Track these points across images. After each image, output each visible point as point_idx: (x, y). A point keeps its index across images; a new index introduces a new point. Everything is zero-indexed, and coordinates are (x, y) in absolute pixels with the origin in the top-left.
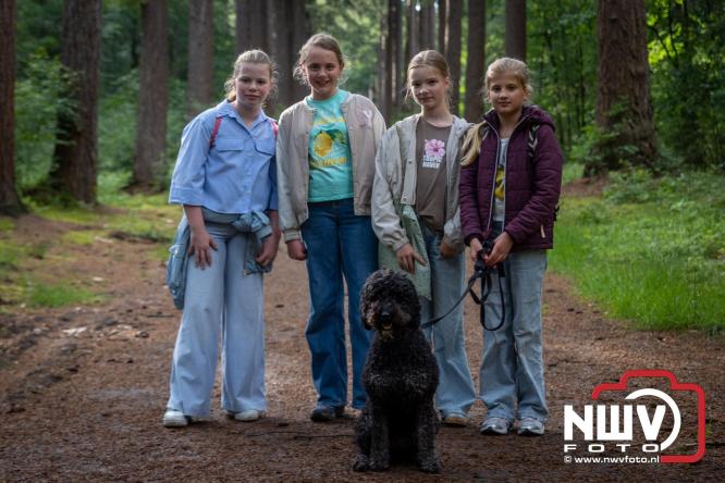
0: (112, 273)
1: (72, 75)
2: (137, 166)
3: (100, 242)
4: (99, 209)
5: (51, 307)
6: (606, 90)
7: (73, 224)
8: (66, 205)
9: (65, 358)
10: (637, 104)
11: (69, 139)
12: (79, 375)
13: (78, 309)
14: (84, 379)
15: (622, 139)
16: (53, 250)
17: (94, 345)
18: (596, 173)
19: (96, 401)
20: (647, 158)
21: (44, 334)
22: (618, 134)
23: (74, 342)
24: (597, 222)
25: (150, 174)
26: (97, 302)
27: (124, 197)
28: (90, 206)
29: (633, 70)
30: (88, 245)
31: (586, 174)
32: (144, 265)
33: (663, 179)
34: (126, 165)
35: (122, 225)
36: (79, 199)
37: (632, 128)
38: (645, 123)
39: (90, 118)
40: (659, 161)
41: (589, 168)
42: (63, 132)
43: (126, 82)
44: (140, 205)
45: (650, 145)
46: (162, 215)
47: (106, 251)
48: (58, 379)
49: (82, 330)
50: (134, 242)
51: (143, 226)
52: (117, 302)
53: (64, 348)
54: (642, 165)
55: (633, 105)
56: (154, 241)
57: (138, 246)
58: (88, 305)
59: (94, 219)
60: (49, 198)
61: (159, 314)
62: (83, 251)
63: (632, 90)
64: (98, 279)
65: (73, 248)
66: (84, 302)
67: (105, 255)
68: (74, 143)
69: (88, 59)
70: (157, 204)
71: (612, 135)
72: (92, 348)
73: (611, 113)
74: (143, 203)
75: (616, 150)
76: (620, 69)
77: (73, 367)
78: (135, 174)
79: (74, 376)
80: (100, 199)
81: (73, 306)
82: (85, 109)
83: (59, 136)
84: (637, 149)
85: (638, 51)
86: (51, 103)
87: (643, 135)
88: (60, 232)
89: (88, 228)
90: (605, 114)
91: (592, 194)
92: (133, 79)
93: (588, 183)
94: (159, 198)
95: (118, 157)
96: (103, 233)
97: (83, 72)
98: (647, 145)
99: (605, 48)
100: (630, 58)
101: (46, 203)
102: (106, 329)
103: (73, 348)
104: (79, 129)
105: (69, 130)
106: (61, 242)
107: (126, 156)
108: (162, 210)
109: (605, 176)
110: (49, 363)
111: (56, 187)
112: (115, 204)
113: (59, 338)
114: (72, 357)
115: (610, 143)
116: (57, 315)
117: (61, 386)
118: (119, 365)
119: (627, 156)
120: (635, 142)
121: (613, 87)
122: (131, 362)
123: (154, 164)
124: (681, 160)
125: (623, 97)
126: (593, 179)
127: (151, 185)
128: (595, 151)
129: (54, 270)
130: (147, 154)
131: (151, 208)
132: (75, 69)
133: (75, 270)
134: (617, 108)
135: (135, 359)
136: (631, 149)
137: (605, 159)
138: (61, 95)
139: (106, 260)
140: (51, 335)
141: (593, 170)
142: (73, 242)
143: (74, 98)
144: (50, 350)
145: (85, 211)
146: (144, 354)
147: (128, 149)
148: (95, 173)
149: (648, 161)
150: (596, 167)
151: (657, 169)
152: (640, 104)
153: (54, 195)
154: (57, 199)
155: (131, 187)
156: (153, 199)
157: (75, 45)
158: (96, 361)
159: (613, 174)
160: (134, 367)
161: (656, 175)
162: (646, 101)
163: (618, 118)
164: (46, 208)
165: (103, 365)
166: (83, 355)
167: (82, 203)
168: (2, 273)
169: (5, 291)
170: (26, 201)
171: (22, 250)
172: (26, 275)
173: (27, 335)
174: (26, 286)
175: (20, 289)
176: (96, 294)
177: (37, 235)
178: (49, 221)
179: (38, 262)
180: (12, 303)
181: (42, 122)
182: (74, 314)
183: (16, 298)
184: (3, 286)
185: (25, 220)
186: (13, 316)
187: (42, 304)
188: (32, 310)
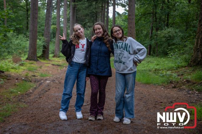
0: (53, 71)
1: (46, 39)
2: (55, 53)
3: (50, 66)
4: (49, 60)
8: (44, 59)
11: (45, 49)
13: (48, 78)
14: (51, 91)
16: (43, 67)
19: (54, 96)
25: (57, 54)
27: (53, 58)
28: (48, 60)
30: (48, 66)
32: (58, 70)
34: (53, 53)
35: (53, 63)
39: (48, 46)
46: (59, 61)
49: (49, 81)
50: (55, 66)
51: (57, 63)
52: (54, 76)
56: (59, 66)
57: (56, 67)
58: (50, 77)
59: (49, 62)
61: (62, 79)
64: (51, 72)
65: (46, 67)
66: (49, 76)
67: (51, 68)
68: (45, 50)
69: (48, 36)
70: (58, 59)
74: (56, 59)
79: (49, 90)
80: (50, 58)
82: (48, 44)
83: (43, 49)
86: (42, 43)
88: (44, 64)
89: (48, 63)
94: (59, 58)
96: (50, 64)
101: (41, 59)
105: (45, 48)
107: (53, 52)
108: (59, 60)
110: (45, 88)
111: (43, 57)
114: (48, 87)
116: (45, 79)
117: (47, 93)
123: (58, 53)
127: (57, 56)
129: (43, 71)
130: (57, 51)
131: (57, 60)
132: (46, 38)
133: (46, 70)
138: (44, 42)
139: (51, 69)
140: (44, 82)
143: (46, 43)
144: (44, 85)
145: (47, 60)
147: (54, 51)
148: (49, 54)
154: (43, 58)
155: (54, 57)
156: (57, 59)
157: (46, 34)
167: (47, 59)
168: (35, 71)
169: (36, 74)
170: (38, 59)
171: (38, 67)
172: (39, 71)
173: (40, 82)
174: (39, 73)
175: (38, 74)
176: (51, 75)
177: (40, 64)
178: (42, 62)
179: (41, 69)
180: (37, 76)
181: (41, 46)
182: (47, 78)
183: (38, 75)
184: (35, 73)
185: (38, 62)
186: (37, 79)
187: (42, 76)
188: (40, 78)
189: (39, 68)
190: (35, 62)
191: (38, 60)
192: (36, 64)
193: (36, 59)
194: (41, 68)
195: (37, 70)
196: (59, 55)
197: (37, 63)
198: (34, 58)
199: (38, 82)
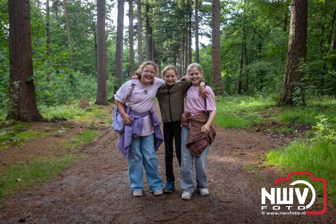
1: (117, 79)
10: (220, 84)
15: (217, 90)
21: (111, 130)
29: (219, 77)
33: (225, 97)
63: (219, 81)
69: (120, 76)
76: (216, 77)
82: (119, 85)
83: (115, 90)
85: (219, 74)
86: (113, 84)
87: (221, 89)
98: (221, 91)
99: (214, 73)
101: (111, 102)
119: (218, 93)
124: (227, 94)
125: (217, 82)
132: (118, 77)
134: (216, 84)
136: (219, 92)
138: (115, 83)
143: (117, 83)
149: (222, 94)
157: (117, 73)
161: (223, 97)
163: (216, 86)
168: (104, 117)
169: (104, 121)
170: (108, 102)
171: (107, 112)
172: (108, 117)
173: (108, 130)
175: (107, 120)
177: (110, 109)
178: (112, 106)
180: (105, 123)
181: (111, 88)
184: (104, 120)
185: (108, 106)
186: (105, 126)
188: (109, 125)
189: (109, 113)
190: (104, 107)
191: (108, 104)
193: (105, 103)
194: (111, 113)
195: (106, 116)
197: (106, 108)
198: (104, 102)
199: (105, 129)
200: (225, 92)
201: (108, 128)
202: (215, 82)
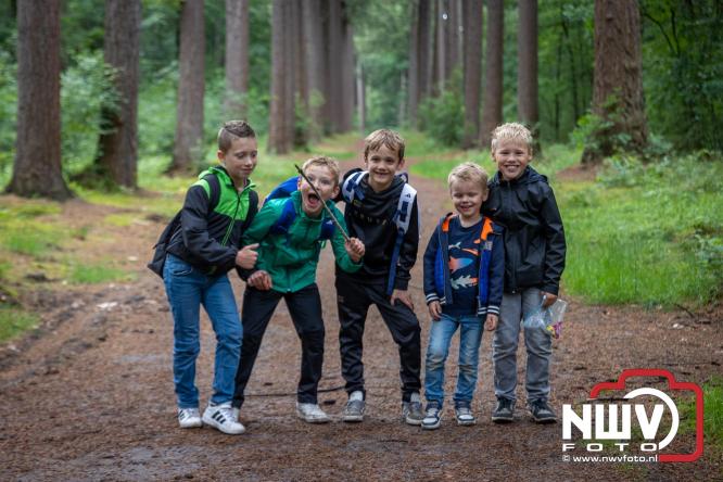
0: (146, 253)
1: (114, 71)
2: (176, 151)
3: (137, 225)
4: (140, 193)
5: (89, 283)
6: (602, 83)
7: (113, 207)
8: (110, 189)
9: (95, 329)
10: (630, 96)
11: (111, 128)
12: (106, 343)
13: (112, 286)
14: (110, 346)
15: (617, 129)
16: (95, 232)
17: (123, 318)
18: (592, 159)
19: (118, 365)
20: (638, 146)
21: (81, 308)
22: (612, 124)
23: (105, 314)
24: (586, 205)
25: (189, 159)
26: (129, 280)
27: (165, 180)
28: (131, 190)
29: (627, 65)
30: (127, 228)
31: (584, 161)
33: (651, 165)
34: (167, 150)
35: (158, 207)
36: (121, 183)
37: (626, 118)
38: (637, 113)
39: (131, 109)
40: (649, 148)
41: (586, 154)
42: (106, 122)
43: (166, 74)
44: (177, 188)
45: (642, 134)
47: (142, 232)
48: (88, 346)
49: (114, 304)
52: (147, 279)
53: (96, 321)
54: (634, 152)
55: (627, 97)
58: (122, 282)
59: (133, 202)
60: (94, 182)
62: (121, 232)
63: (626, 84)
64: (133, 258)
65: (113, 230)
66: (118, 278)
67: (142, 237)
68: (116, 130)
69: (129, 56)
71: (608, 125)
72: (120, 320)
73: (608, 103)
74: (181, 185)
75: (610, 138)
76: (615, 65)
77: (101, 336)
78: (175, 158)
79: (103, 343)
80: (142, 182)
81: (108, 283)
82: (126, 101)
83: (103, 127)
84: (629, 138)
85: (632, 48)
86: (95, 97)
87: (636, 124)
88: (103, 215)
89: (127, 211)
90: (601, 105)
91: (588, 179)
92: (172, 71)
93: (584, 169)
95: (160, 143)
96: (140, 216)
97: (123, 69)
98: (639, 134)
99: (602, 45)
100: (624, 54)
101: (90, 187)
102: (134, 304)
103: (104, 321)
104: (121, 119)
105: (112, 120)
106: (102, 224)
107: (167, 142)
109: (600, 162)
110: (83, 333)
111: (101, 173)
112: (155, 188)
113: (93, 311)
114: (101, 328)
115: (606, 132)
116: (94, 291)
117: (91, 353)
118: (142, 335)
119: (620, 144)
120: (628, 131)
121: (608, 81)
122: (151, 332)
123: (193, 150)
125: (616, 89)
126: (589, 164)
127: (189, 169)
128: (592, 138)
129: (95, 251)
130: (186, 140)
132: (118, 63)
133: (112, 250)
134: (611, 99)
135: (155, 329)
137: (601, 147)
138: (104, 90)
139: (141, 241)
140: (87, 309)
141: (590, 157)
142: (113, 225)
144: (84, 322)
145: (126, 194)
146: (163, 325)
147: (169, 136)
148: (136, 158)
149: (639, 148)
150: (593, 154)
151: (647, 156)
152: (633, 95)
153: (98, 180)
154: (101, 183)
155: (171, 170)
157: (117, 42)
158: (122, 332)
159: (608, 161)
160: (153, 336)
161: (645, 161)
162: (638, 93)
164: (90, 192)
165: (127, 335)
166: (113, 326)
167: (123, 188)
168: (48, 253)
169: (49, 270)
170: (73, 186)
171: (66, 231)
172: (70, 255)
173: (66, 308)
174: (69, 265)
175: (63, 268)
176: (129, 273)
177: (81, 218)
178: (92, 205)
179: (80, 243)
180: (55, 281)
181: (88, 114)
182: (108, 290)
183: (59, 276)
184: (47, 265)
185: (69, 204)
186: (54, 292)
187: (82, 281)
188: (72, 287)
189: (74, 236)
190: (52, 207)
191: (70, 195)
192: (56, 216)
193: (57, 187)
194: (82, 239)
195: (59, 249)
196: (203, 158)
197: (62, 213)
198: (51, 183)
199: (55, 304)
200: (655, 139)
201: (67, 300)
202: (608, 87)
